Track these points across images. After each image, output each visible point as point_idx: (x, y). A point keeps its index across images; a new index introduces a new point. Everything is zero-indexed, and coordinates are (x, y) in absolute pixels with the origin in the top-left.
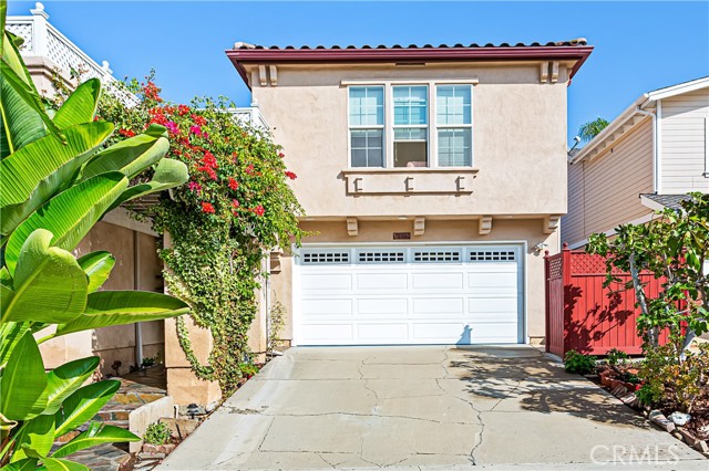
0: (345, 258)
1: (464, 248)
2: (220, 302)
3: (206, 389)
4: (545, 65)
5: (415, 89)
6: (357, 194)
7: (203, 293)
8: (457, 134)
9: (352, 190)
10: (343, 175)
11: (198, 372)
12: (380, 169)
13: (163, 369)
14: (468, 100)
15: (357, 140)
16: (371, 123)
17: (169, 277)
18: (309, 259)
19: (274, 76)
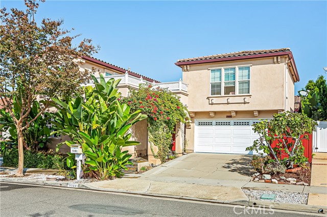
0: (211, 124)
1: (251, 121)
2: (160, 140)
3: (156, 160)
4: (275, 58)
5: (231, 69)
6: (212, 104)
7: (156, 138)
8: (245, 83)
9: (210, 103)
10: (208, 98)
11: (155, 157)
12: (220, 96)
13: (147, 155)
14: (249, 72)
15: (213, 86)
16: (217, 81)
17: (149, 134)
18: (200, 124)
19: (188, 69)
